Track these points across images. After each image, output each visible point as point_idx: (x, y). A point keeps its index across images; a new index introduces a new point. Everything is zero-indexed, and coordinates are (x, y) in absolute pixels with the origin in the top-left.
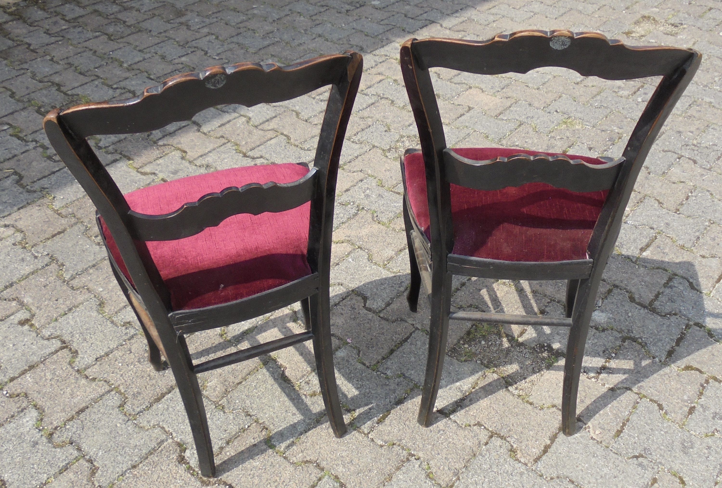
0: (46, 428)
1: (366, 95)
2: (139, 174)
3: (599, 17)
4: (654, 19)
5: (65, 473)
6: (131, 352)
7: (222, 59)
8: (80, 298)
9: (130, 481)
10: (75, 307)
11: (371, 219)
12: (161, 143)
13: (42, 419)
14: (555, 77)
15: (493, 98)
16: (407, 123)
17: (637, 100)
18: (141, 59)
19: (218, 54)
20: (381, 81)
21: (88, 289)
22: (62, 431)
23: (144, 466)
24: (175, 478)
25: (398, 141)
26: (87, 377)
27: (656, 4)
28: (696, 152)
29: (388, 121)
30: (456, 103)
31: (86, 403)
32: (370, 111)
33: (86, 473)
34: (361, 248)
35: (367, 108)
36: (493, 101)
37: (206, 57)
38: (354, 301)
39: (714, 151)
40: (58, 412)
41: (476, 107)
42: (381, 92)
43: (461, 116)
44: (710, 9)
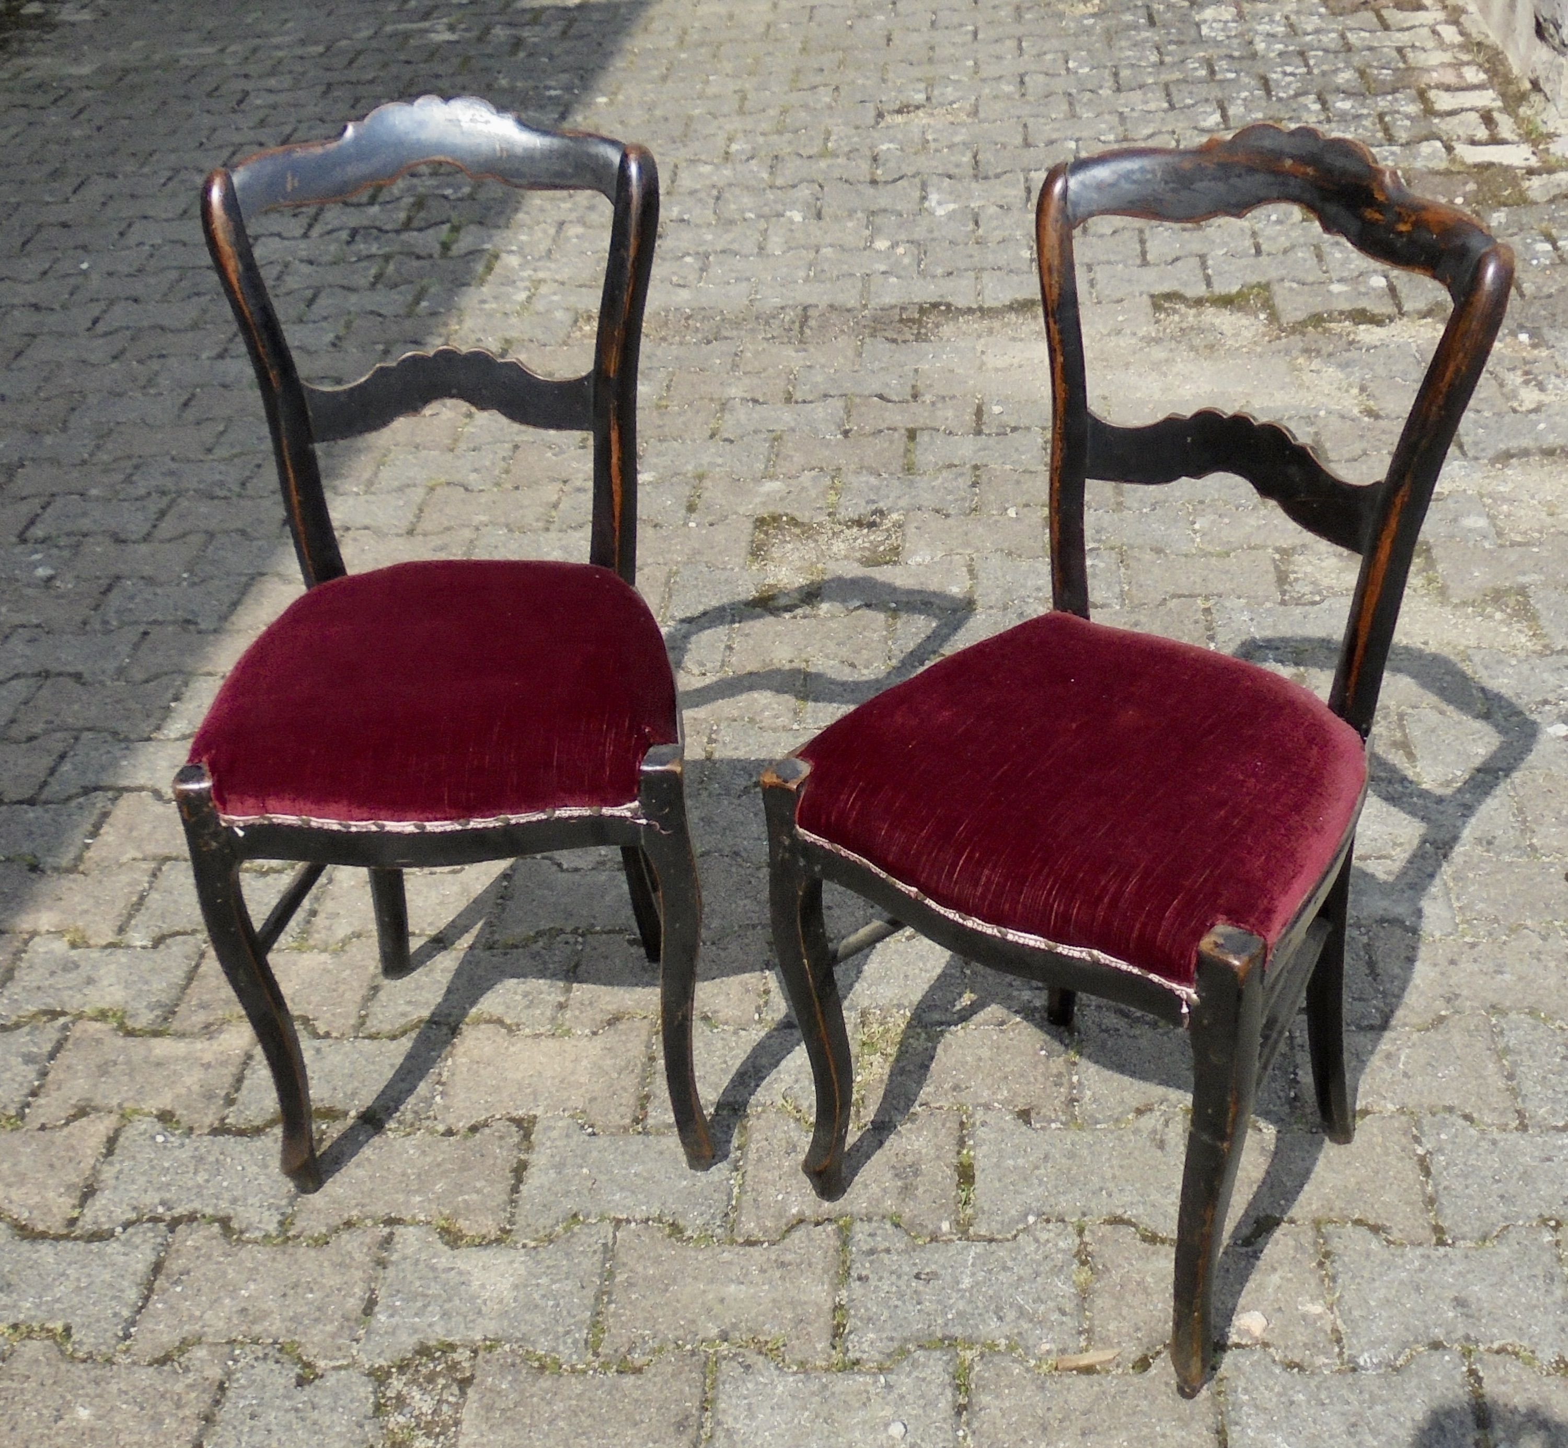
1: (99, 1236)
4: (793, 521)
15: (568, 1044)
16: (354, 1304)
20: (111, 1143)
27: (760, 465)
29: (275, 1326)
30: (462, 1125)
32: (172, 1309)
35: (147, 1299)
36: (576, 1060)
41: (539, 1112)
42: (151, 1199)
43: (519, 1171)
44: (912, 435)
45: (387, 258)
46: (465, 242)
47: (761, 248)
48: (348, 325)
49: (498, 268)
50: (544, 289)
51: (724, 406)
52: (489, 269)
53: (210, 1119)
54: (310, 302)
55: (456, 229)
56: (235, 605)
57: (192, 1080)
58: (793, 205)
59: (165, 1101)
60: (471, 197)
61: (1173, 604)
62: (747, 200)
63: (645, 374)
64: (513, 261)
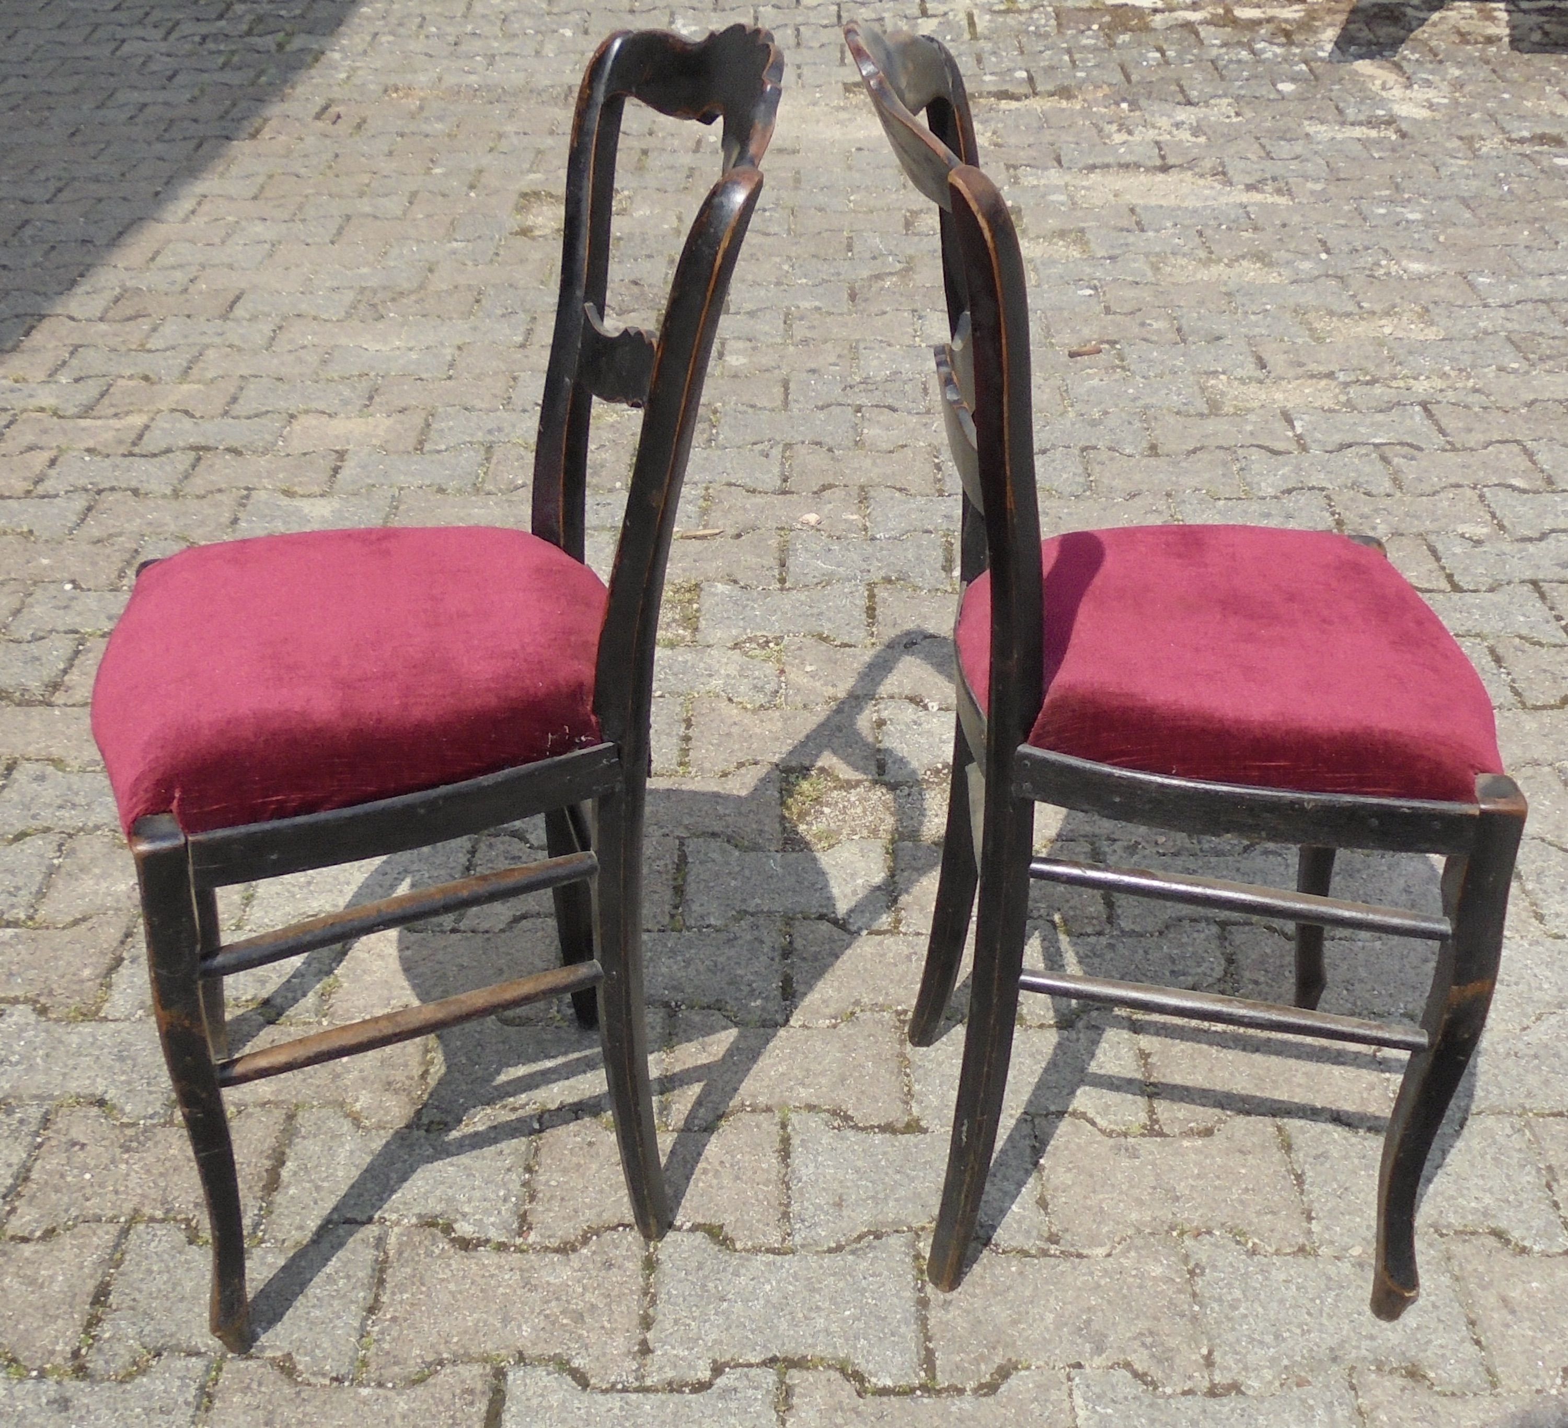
0: (48, 1366)
1: (48, 497)
3: (429, 216)
4: (550, 196)
5: (218, 1405)
6: (83, 1146)
9: (395, 1333)
13: (14, 1360)
14: (459, 348)
15: (370, 420)
16: (224, 521)
20: (53, 462)
22: (100, 1350)
23: (393, 1293)
24: (492, 1276)
26: (25, 1240)
27: (526, 166)
28: (877, 393)
29: (172, 527)
30: (295, 452)
31: (91, 1277)
32: (101, 524)
33: (271, 1378)
35: (83, 520)
36: (376, 426)
39: (905, 383)
40: (39, 1328)
41: (351, 447)
42: (82, 482)
43: (336, 470)
44: (645, 152)
45: (233, 53)
46: (298, 42)
47: (537, 53)
48: (202, 91)
49: (323, 59)
50: (360, 72)
51: (500, 136)
52: (317, 60)
53: (123, 450)
54: (170, 79)
55: (290, 35)
56: (121, 234)
57: (109, 436)
58: (565, 25)
59: (91, 444)
60: (302, 16)
61: (825, 235)
62: (527, 22)
63: (440, 119)
64: (337, 56)
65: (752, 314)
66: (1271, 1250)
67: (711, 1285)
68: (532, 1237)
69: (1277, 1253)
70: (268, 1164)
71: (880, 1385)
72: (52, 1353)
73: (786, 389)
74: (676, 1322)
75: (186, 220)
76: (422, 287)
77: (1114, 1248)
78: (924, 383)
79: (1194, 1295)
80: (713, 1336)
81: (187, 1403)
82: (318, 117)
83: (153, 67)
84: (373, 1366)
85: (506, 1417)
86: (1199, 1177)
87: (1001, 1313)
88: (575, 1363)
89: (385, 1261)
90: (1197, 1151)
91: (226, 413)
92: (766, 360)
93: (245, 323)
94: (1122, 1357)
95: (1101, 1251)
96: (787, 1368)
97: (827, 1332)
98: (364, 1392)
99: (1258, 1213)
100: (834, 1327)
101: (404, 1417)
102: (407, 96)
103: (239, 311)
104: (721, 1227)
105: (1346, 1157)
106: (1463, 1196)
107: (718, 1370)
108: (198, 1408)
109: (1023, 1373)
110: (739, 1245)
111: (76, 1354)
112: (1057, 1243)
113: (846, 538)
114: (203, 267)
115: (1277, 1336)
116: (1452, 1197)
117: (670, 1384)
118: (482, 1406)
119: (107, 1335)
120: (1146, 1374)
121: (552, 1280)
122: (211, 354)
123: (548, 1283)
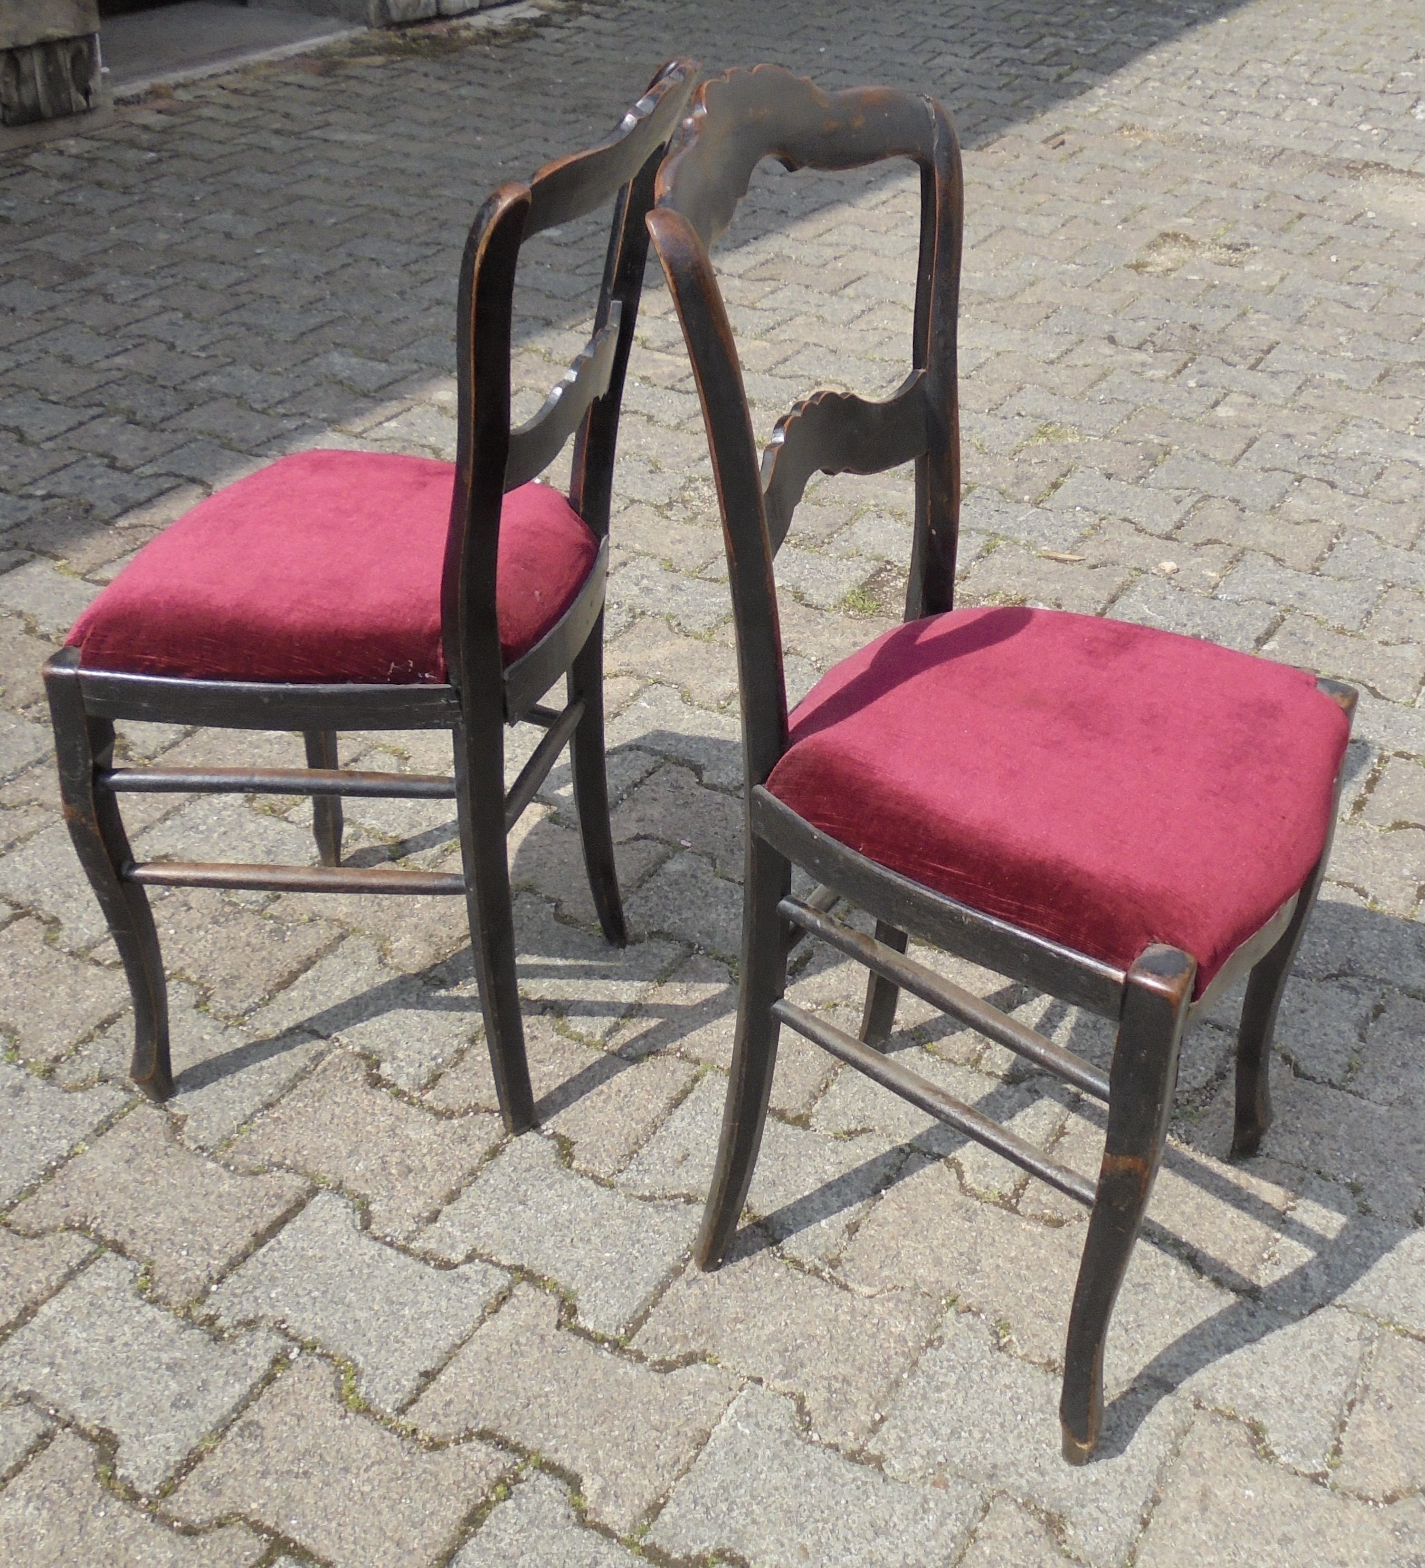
0: (32, 1060)
2: (89, 585)
3: (1069, 239)
4: (1187, 239)
5: (109, 1133)
6: (190, 908)
7: (215, 356)
8: (30, 823)
9: (268, 1130)
10: (19, 839)
11: (666, 631)
12: (122, 523)
13: (16, 1047)
14: (998, 354)
17: (1185, 385)
18: (12, 364)
19: (203, 348)
21: (40, 805)
22: (73, 1062)
23: (293, 1100)
24: (373, 1114)
25: (683, 488)
26: (98, 963)
27: (1186, 210)
28: (1330, 468)
33: (160, 1128)
34: (661, 683)
37: (173, 354)
38: (674, 775)
39: (1365, 464)
40: (52, 1030)
44: (1301, 216)
45: (1017, 77)
46: (1076, 76)
47: (1277, 116)
49: (1088, 94)
50: (1111, 109)
51: (1186, 181)
52: (1081, 93)
53: (669, 384)
55: (1073, 69)
56: (814, 210)
58: (1315, 96)
59: (649, 373)
60: (1095, 55)
62: (1284, 87)
63: (1145, 159)
64: (1101, 92)
65: (1274, 374)
66: (1020, 1352)
67: (524, 1187)
68: (429, 1096)
69: (1025, 1358)
70: (295, 966)
71: (582, 1325)
72: (43, 1051)
73: (1249, 446)
74: (472, 1206)
75: (872, 209)
76: (1012, 297)
77: (882, 1291)
78: (1384, 468)
79: (915, 1363)
80: (490, 1230)
81: (91, 1124)
82: (1045, 141)
83: (948, 79)
84: (233, 1148)
85: (288, 1226)
86: (1011, 1261)
87: (733, 1307)
88: (372, 1208)
89: (310, 1072)
90: (1031, 1235)
91: (771, 369)
92: (1251, 417)
93: (846, 300)
94: (801, 1390)
95: (866, 1290)
96: (523, 1279)
97: (579, 1265)
98: (210, 1165)
99: (1037, 1315)
100: (587, 1263)
101: (220, 1196)
102: (1137, 135)
103: (850, 291)
104: (573, 1144)
105: (1164, 1297)
106: (1249, 1378)
107: (470, 1258)
108: (96, 1130)
109: (706, 1367)
110: (575, 1164)
111: (57, 1059)
112: (834, 1267)
113: (1190, 591)
114: (855, 248)
115: (955, 1433)
116: (1238, 1376)
117: (425, 1253)
118: (278, 1212)
119: (85, 1053)
120: (808, 1414)
121: (412, 1135)
122: (799, 320)
123: (407, 1136)
